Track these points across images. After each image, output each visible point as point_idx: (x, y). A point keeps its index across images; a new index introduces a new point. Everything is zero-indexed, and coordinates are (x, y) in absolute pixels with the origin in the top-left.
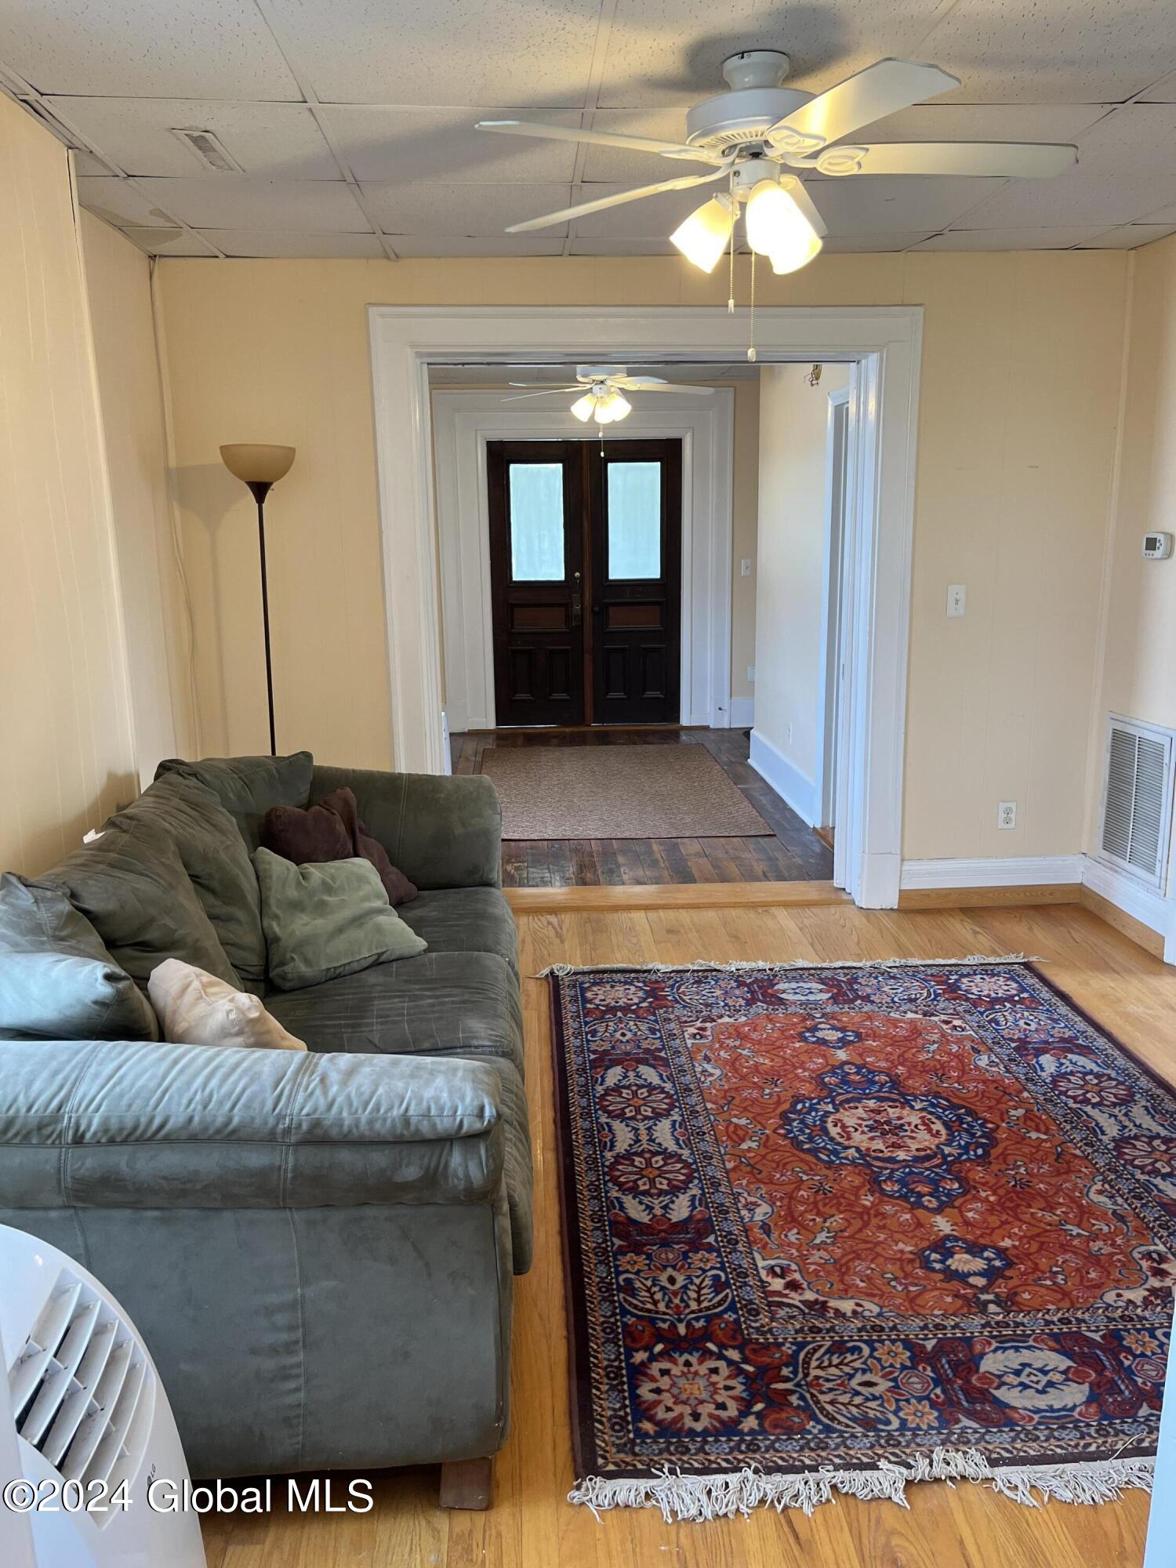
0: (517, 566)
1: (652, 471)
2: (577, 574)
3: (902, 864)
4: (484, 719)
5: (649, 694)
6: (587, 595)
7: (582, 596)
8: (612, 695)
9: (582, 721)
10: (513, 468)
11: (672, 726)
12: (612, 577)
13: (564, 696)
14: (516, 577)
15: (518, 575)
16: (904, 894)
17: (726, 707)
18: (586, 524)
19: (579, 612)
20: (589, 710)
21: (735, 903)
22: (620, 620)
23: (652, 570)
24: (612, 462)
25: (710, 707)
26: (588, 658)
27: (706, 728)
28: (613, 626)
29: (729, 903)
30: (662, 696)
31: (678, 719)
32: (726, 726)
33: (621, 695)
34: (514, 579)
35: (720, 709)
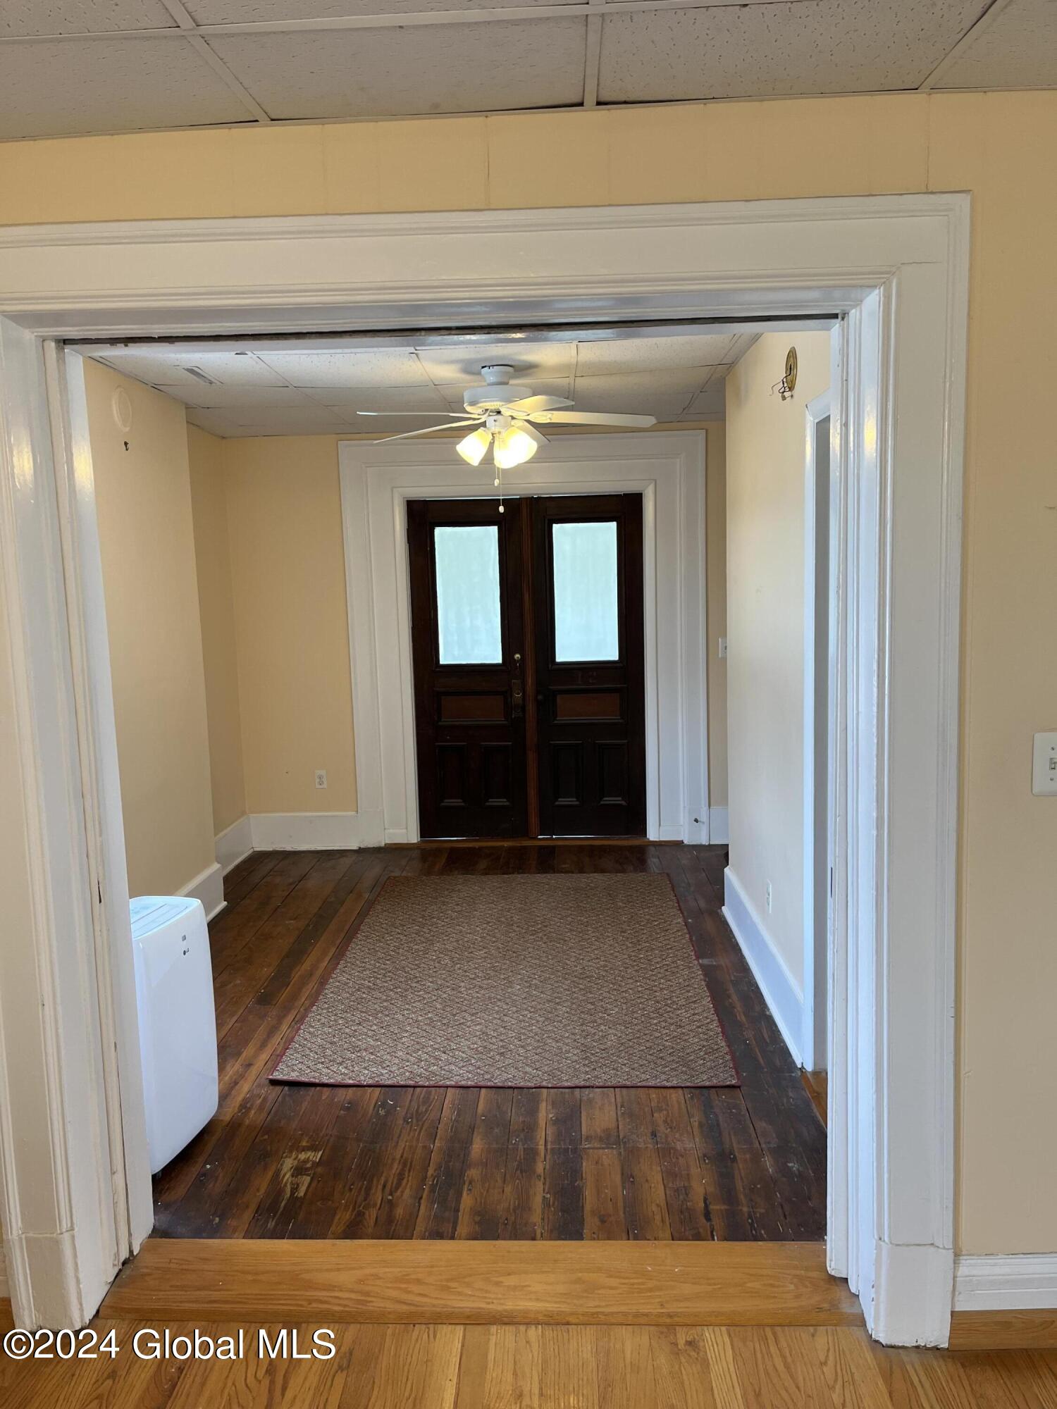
0: (444, 649)
1: (606, 534)
2: (517, 656)
3: (956, 1262)
4: (405, 831)
5: (608, 800)
6: (530, 681)
7: (524, 683)
8: (562, 801)
9: (525, 833)
10: (439, 532)
11: (636, 842)
12: (560, 658)
13: (503, 802)
14: (444, 659)
15: (447, 656)
16: (960, 1320)
17: (703, 817)
18: (526, 597)
19: (521, 702)
20: (534, 820)
21: (637, 1315)
22: (571, 711)
23: (609, 651)
24: (557, 522)
25: (684, 819)
26: (531, 757)
27: (678, 844)
28: (562, 719)
29: (625, 1314)
30: (623, 803)
31: (643, 830)
32: (704, 842)
33: (572, 801)
34: (442, 661)
35: (696, 821)
